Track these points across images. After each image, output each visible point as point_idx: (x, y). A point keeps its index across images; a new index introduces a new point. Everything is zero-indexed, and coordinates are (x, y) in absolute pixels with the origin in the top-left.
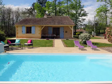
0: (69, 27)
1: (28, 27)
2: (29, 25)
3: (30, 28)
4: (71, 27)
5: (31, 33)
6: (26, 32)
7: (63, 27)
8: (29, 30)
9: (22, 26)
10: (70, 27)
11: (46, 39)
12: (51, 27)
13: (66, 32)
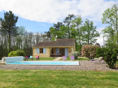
1: (41, 49)
2: (41, 47)
3: (43, 49)
4: (72, 48)
5: (43, 52)
8: (42, 51)
9: (37, 48)
12: (58, 48)
13: (70, 52)
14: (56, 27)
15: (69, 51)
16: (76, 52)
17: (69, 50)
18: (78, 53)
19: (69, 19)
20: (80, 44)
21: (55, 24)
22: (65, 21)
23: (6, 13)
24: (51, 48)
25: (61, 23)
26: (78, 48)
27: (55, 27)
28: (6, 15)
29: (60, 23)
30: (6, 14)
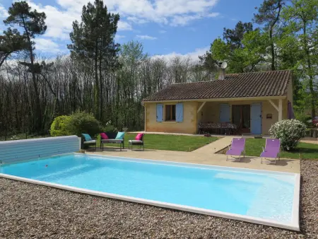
0: (270, 101)
1: (170, 106)
2: (170, 102)
3: (174, 107)
4: (276, 102)
5: (174, 119)
6: (164, 118)
7: (261, 102)
8: (171, 115)
9: (157, 103)
10: (273, 104)
11: (203, 135)
12: (227, 103)
13: (269, 117)
14: (231, 37)
15: (264, 117)
16: (289, 122)
17: (265, 113)
18: (299, 126)
19: (275, 5)
20: (311, 89)
21: (227, 31)
22: (259, 14)
23: (86, 5)
24: (200, 103)
25: (249, 26)
26: (303, 102)
27: (229, 39)
28: (88, 11)
29: (245, 24)
30: (87, 9)
